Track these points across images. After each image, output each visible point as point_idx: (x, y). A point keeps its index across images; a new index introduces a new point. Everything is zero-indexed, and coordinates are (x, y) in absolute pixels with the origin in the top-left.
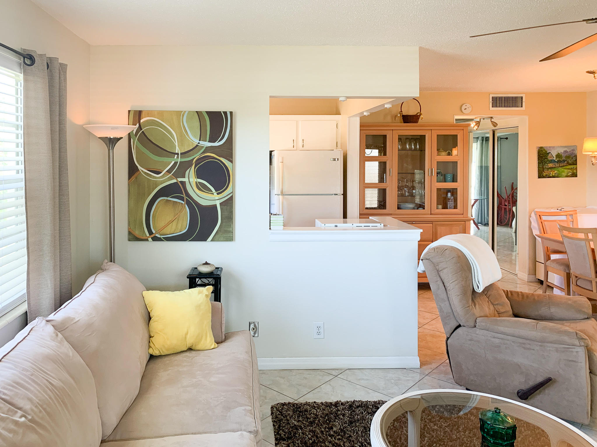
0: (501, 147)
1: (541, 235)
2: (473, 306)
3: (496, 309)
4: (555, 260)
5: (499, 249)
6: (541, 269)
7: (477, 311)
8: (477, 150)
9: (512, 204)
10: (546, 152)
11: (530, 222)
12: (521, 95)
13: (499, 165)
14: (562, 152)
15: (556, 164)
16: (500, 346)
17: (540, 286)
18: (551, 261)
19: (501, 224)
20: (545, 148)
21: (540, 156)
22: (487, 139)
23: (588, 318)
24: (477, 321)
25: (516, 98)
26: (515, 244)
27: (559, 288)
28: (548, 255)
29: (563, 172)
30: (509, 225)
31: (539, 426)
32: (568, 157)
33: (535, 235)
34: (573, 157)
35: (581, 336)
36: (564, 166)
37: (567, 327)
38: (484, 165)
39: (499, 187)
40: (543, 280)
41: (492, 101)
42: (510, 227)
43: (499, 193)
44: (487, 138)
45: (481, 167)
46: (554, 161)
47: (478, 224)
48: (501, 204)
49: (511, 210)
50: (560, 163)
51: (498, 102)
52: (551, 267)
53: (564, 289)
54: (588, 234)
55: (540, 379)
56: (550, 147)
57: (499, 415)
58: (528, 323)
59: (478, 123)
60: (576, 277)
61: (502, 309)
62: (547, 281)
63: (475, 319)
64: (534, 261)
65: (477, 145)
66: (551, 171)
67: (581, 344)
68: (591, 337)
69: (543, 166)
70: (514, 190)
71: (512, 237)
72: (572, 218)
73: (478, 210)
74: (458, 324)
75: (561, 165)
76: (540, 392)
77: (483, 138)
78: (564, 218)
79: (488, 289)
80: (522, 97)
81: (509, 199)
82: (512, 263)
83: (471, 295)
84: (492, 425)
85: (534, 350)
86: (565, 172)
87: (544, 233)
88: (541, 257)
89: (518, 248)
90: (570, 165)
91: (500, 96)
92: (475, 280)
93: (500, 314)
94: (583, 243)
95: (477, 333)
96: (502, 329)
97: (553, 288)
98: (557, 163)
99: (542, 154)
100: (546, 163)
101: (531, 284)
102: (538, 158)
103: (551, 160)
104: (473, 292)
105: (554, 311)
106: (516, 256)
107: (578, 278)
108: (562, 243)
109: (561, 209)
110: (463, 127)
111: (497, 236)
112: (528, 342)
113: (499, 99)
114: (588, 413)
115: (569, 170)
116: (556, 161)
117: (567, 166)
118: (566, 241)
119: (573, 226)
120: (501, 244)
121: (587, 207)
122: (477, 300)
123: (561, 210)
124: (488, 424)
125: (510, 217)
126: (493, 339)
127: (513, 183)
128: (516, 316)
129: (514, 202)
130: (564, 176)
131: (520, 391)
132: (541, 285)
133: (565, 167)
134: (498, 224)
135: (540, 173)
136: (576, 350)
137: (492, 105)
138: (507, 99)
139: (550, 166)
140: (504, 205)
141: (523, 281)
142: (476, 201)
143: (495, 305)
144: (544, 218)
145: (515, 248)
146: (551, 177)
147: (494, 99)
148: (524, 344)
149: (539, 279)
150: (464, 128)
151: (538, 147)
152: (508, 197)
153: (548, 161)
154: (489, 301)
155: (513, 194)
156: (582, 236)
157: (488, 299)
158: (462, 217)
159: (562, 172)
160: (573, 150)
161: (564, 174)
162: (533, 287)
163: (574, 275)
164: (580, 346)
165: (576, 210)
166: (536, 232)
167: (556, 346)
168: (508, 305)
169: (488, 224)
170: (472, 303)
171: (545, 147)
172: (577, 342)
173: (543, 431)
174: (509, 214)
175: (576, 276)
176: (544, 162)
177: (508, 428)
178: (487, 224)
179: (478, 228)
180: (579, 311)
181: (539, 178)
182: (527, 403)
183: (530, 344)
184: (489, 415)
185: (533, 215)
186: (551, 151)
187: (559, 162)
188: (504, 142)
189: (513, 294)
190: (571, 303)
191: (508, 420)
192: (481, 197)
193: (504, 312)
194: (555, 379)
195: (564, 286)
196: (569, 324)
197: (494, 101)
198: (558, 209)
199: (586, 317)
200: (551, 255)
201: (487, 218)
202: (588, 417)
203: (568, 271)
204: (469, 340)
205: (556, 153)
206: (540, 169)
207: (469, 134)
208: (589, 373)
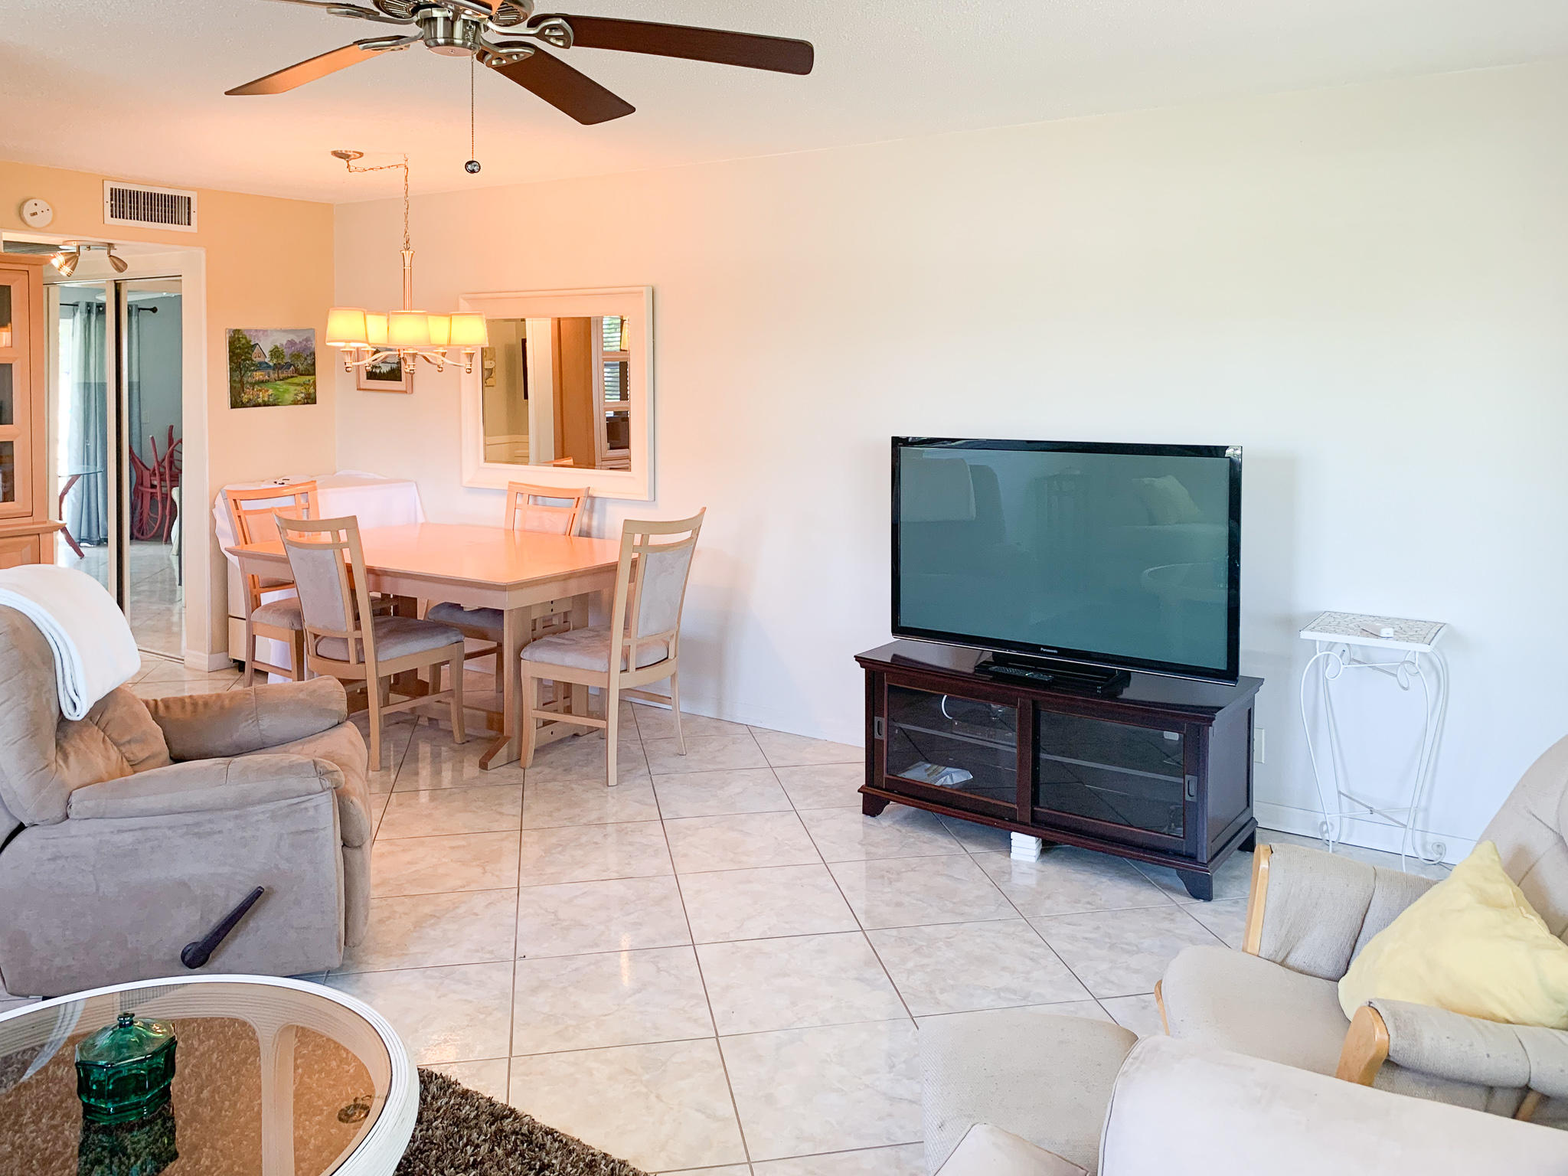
0: (138, 332)
1: (238, 548)
2: (61, 762)
3: (127, 755)
4: (269, 607)
5: (138, 601)
6: (239, 632)
7: (72, 773)
8: (73, 339)
9: (171, 481)
10: (248, 342)
11: (213, 521)
12: (186, 194)
13: (135, 379)
14: (284, 343)
15: (271, 372)
16: (136, 849)
17: (238, 675)
18: (263, 610)
19: (143, 537)
20: (245, 333)
21: (232, 352)
22: (101, 308)
23: (339, 724)
24: (73, 799)
25: (173, 199)
26: (177, 583)
27: (280, 671)
28: (256, 596)
29: (286, 391)
30: (162, 536)
31: (237, 1016)
32: (297, 356)
33: (226, 549)
34: (307, 356)
35: (324, 766)
36: (288, 378)
37: (297, 755)
38: (93, 381)
39: (135, 439)
40: (245, 660)
41: (112, 200)
42: (166, 541)
43: (136, 451)
44: (101, 306)
45: (86, 386)
46: (265, 365)
47: (80, 543)
48: (142, 484)
49: (167, 498)
50: (280, 371)
51: (129, 204)
52: (262, 623)
53: (291, 671)
54: (340, 531)
55: (235, 901)
56: (256, 331)
57: (130, 1032)
58: (206, 769)
59: (73, 258)
60: (316, 636)
61: (143, 749)
62: (254, 660)
63: (65, 796)
64: (225, 618)
65: (74, 324)
66: (260, 391)
67: (324, 786)
68: (346, 765)
69: (242, 377)
70: (175, 443)
71: (170, 567)
72: (307, 501)
73: (78, 506)
74: (15, 825)
75: (281, 376)
76: (238, 931)
77: (89, 305)
78: (288, 502)
79: (101, 708)
80: (189, 199)
81: (162, 470)
82: (170, 631)
83: (53, 732)
84: (112, 1065)
85: (220, 832)
86: (291, 391)
87: (246, 543)
88: (239, 605)
89: (184, 592)
90: (302, 375)
91: (132, 189)
92: (65, 688)
93: (135, 765)
94: (329, 555)
95: (73, 833)
96: (141, 803)
97: (267, 673)
98: (274, 369)
99: (240, 348)
100: (248, 369)
101: (218, 675)
102: (230, 357)
103: (260, 363)
104: (59, 724)
105: (270, 725)
106: (180, 614)
107: (319, 638)
108: (285, 561)
109: (284, 481)
110: (27, 266)
111: (131, 569)
112: (208, 816)
113: (130, 197)
114: (339, 941)
115: (298, 388)
116: (269, 367)
117: (296, 377)
118: (293, 554)
119: (308, 518)
120: (142, 588)
121: (337, 474)
122: (73, 743)
123: (283, 484)
124: (102, 1067)
125: (166, 516)
126: (117, 838)
127: (172, 427)
128: (176, 759)
129: (176, 479)
130: (290, 402)
131: (189, 948)
132: (241, 673)
133: (289, 380)
134: (131, 538)
135: (234, 395)
136: (313, 803)
137: (112, 211)
138: (151, 198)
139: (257, 378)
140: (149, 486)
141: (199, 673)
142: (74, 479)
143: (124, 744)
144: (245, 505)
145: (178, 593)
146: (259, 405)
147: (116, 193)
148: (197, 824)
149: (235, 661)
150: (31, 269)
151: (230, 330)
152: (160, 464)
153: (254, 365)
154: (107, 738)
155: (171, 455)
156: (326, 537)
157: (103, 733)
158: (29, 524)
159: (284, 392)
160: (307, 340)
161: (289, 397)
162: (223, 683)
163: (310, 633)
164: (321, 792)
165: (315, 481)
166: (227, 543)
167: (271, 806)
168: (156, 738)
169: (106, 540)
170: (57, 753)
171: (245, 330)
172: (316, 785)
173: (244, 1024)
174: (164, 508)
175: (314, 634)
176: (245, 366)
177: (155, 1054)
178: (103, 542)
179: (81, 555)
180: (323, 712)
181: (233, 407)
182: (206, 970)
183: (210, 821)
184: (104, 1041)
185: (220, 501)
186: (260, 341)
187: (277, 367)
188: (147, 318)
189: (172, 705)
190: (303, 697)
191: (155, 1031)
192: (88, 469)
193: (147, 758)
194: (269, 888)
195: (291, 665)
196: (301, 747)
197: (116, 199)
198: (276, 482)
199: (336, 721)
200: (262, 596)
201: (105, 523)
202: (341, 948)
203: (298, 627)
204: (49, 860)
205: (270, 347)
206: (235, 385)
207: (48, 288)
208: (343, 846)
